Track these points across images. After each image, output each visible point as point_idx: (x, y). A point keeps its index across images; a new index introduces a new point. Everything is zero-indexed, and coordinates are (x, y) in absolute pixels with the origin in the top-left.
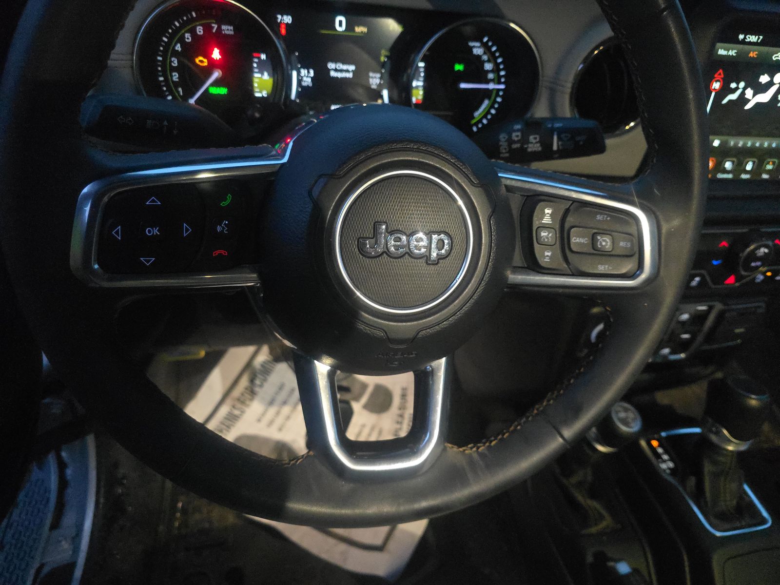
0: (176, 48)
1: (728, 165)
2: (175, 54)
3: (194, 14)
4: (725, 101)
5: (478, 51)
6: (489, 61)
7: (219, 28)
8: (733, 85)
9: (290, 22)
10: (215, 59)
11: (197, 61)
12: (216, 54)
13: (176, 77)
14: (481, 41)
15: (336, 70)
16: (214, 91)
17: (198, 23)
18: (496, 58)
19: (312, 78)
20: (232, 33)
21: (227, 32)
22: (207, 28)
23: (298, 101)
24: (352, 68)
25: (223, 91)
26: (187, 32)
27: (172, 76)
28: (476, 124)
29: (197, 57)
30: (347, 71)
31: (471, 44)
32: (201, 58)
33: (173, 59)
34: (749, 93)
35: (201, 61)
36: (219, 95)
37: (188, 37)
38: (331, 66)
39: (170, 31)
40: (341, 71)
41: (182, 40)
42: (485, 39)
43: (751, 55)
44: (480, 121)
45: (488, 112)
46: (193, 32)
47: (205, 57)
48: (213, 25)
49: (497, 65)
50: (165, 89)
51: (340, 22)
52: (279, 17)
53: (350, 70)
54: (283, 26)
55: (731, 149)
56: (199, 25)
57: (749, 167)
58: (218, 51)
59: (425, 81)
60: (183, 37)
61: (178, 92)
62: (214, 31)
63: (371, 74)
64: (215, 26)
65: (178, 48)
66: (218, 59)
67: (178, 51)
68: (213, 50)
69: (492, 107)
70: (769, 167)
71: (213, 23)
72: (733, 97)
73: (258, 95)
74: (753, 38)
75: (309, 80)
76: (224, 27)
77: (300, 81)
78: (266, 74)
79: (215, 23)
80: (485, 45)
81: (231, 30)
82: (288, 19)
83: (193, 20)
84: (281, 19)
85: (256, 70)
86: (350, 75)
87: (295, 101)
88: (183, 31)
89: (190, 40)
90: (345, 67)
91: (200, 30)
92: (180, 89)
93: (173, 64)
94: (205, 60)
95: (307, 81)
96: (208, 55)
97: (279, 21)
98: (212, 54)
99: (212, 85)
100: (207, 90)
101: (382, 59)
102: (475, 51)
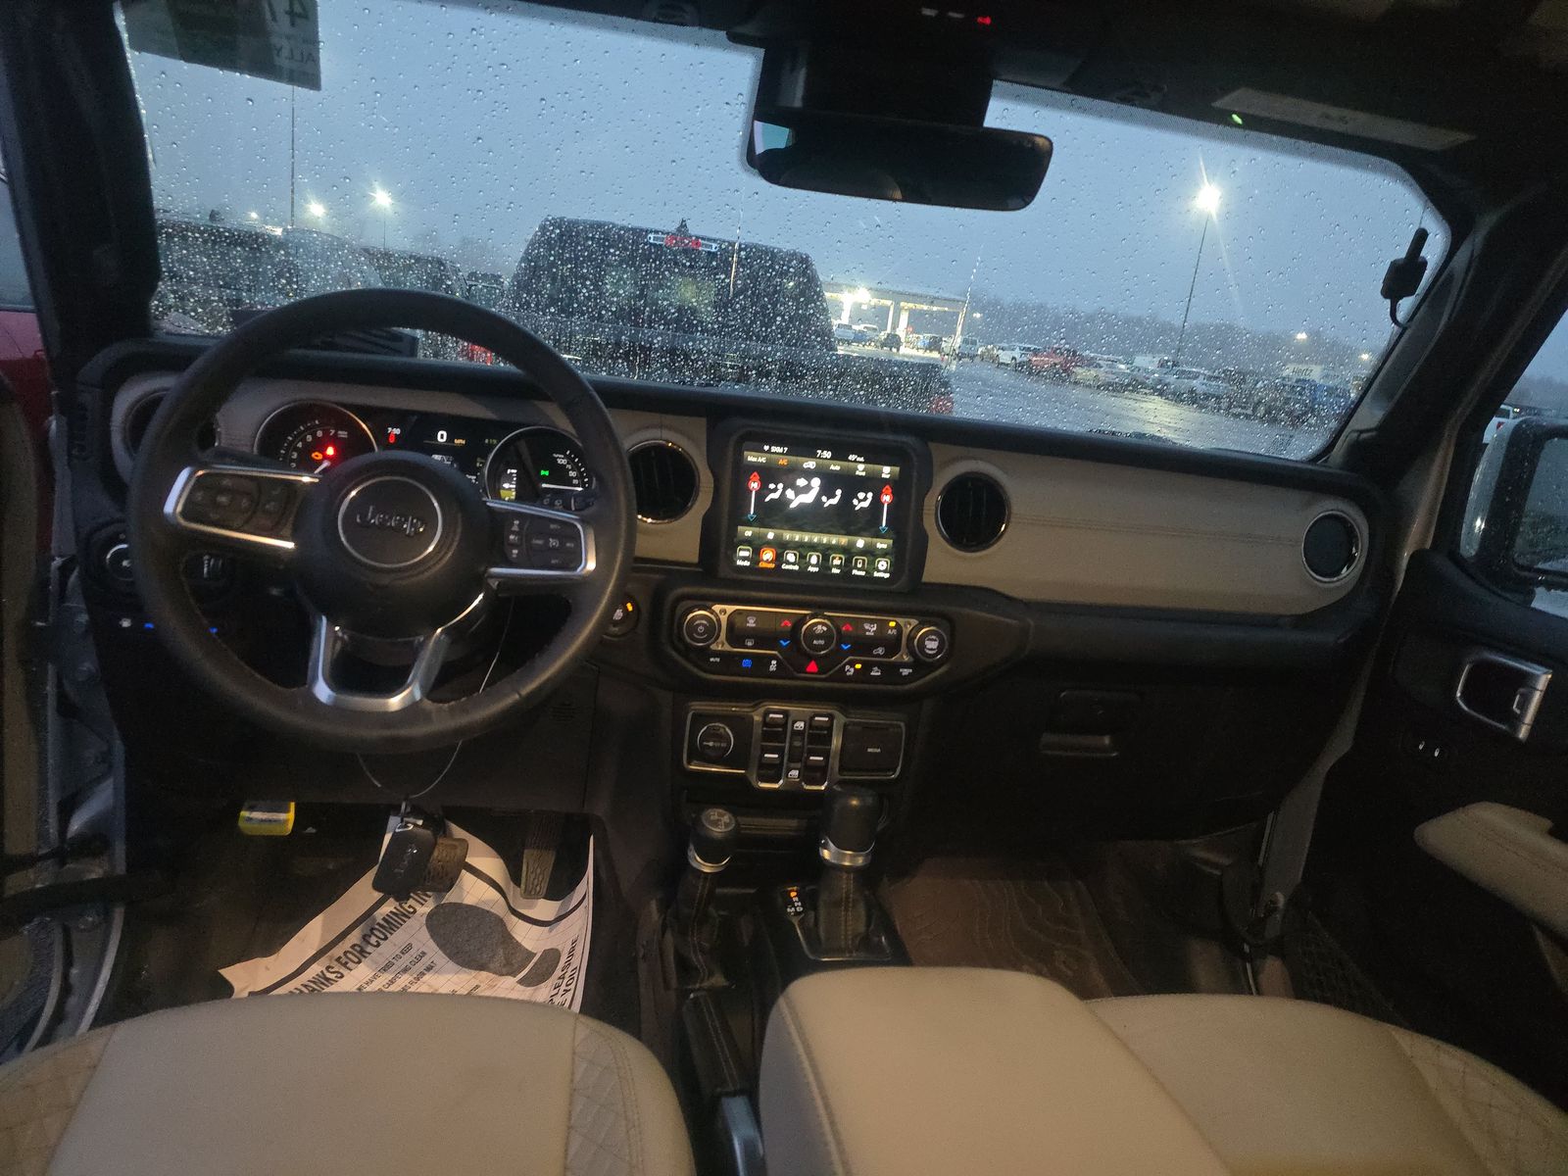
0: (298, 445)
1: (791, 557)
3: (318, 422)
4: (767, 500)
5: (562, 461)
6: (573, 470)
8: (772, 486)
11: (313, 454)
12: (330, 451)
14: (564, 454)
18: (579, 468)
20: (346, 436)
22: (326, 433)
26: (309, 434)
29: (314, 452)
31: (556, 456)
32: (317, 453)
33: (294, 452)
34: (790, 494)
35: (317, 455)
37: (309, 438)
39: (295, 433)
41: (304, 440)
42: (568, 453)
43: (781, 462)
46: (314, 435)
47: (320, 452)
48: (332, 430)
49: (580, 473)
51: (442, 435)
52: (390, 429)
55: (788, 542)
56: (320, 430)
57: (814, 560)
58: (333, 449)
59: (516, 484)
60: (305, 437)
62: (331, 434)
63: (467, 476)
64: (333, 432)
65: (300, 445)
70: (837, 562)
72: (775, 496)
74: (779, 450)
76: (340, 432)
80: (566, 457)
82: (397, 431)
83: (316, 426)
88: (306, 434)
89: (310, 440)
91: (320, 434)
93: (293, 457)
94: (320, 455)
96: (323, 451)
97: (389, 431)
98: (327, 450)
99: (320, 473)
101: (478, 465)
102: (559, 461)
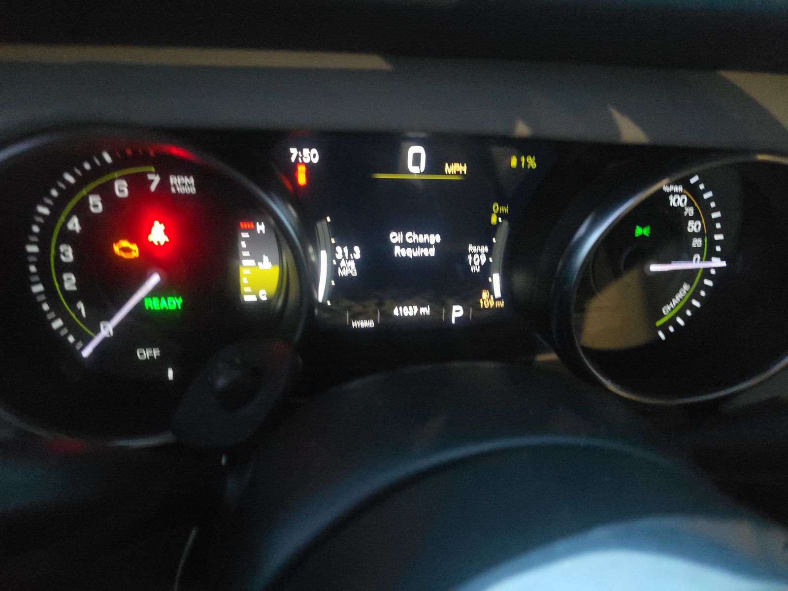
0: (70, 226)
2: (67, 237)
3: (107, 158)
5: (678, 200)
6: (696, 217)
7: (164, 184)
9: (316, 160)
10: (156, 244)
11: (116, 249)
12: (158, 234)
13: (70, 282)
14: (686, 182)
15: (404, 245)
16: (154, 304)
17: (116, 175)
18: (709, 212)
19: (356, 261)
20: (192, 190)
21: (181, 190)
22: (138, 183)
23: (329, 303)
24: (434, 239)
25: (174, 303)
26: (94, 192)
27: (61, 282)
28: (664, 328)
29: (117, 242)
30: (427, 245)
31: (668, 189)
32: (125, 243)
33: (62, 248)
35: (126, 250)
36: (165, 312)
37: (96, 204)
38: (395, 237)
39: (54, 193)
40: (414, 246)
41: (82, 210)
42: (694, 180)
44: (673, 321)
45: (688, 305)
46: (106, 192)
47: (132, 241)
48: (150, 177)
49: (710, 223)
50: (46, 307)
51: (417, 157)
52: (294, 151)
53: (432, 242)
54: (302, 169)
56: (121, 178)
58: (162, 227)
60: (85, 201)
61: (78, 312)
62: (153, 187)
63: (471, 248)
64: (155, 180)
65: (74, 224)
66: (162, 243)
67: (74, 232)
68: (152, 225)
69: (695, 295)
71: (151, 172)
73: (249, 298)
75: (352, 264)
76: (173, 180)
77: (334, 269)
78: (266, 258)
79: (156, 173)
80: (692, 190)
81: (189, 185)
82: (311, 155)
83: (106, 168)
84: (298, 156)
85: (246, 254)
86: (432, 252)
87: (324, 304)
88: (84, 192)
89: (100, 209)
90: (421, 239)
91: (121, 189)
92: (81, 306)
93: (63, 258)
94: (134, 247)
95: (349, 269)
96: (139, 236)
97: (293, 159)
98: (149, 232)
99: (152, 294)
100: (141, 304)
101: (494, 219)
102: (672, 201)
